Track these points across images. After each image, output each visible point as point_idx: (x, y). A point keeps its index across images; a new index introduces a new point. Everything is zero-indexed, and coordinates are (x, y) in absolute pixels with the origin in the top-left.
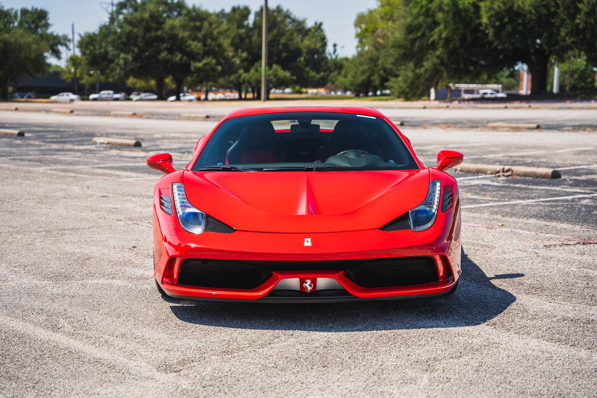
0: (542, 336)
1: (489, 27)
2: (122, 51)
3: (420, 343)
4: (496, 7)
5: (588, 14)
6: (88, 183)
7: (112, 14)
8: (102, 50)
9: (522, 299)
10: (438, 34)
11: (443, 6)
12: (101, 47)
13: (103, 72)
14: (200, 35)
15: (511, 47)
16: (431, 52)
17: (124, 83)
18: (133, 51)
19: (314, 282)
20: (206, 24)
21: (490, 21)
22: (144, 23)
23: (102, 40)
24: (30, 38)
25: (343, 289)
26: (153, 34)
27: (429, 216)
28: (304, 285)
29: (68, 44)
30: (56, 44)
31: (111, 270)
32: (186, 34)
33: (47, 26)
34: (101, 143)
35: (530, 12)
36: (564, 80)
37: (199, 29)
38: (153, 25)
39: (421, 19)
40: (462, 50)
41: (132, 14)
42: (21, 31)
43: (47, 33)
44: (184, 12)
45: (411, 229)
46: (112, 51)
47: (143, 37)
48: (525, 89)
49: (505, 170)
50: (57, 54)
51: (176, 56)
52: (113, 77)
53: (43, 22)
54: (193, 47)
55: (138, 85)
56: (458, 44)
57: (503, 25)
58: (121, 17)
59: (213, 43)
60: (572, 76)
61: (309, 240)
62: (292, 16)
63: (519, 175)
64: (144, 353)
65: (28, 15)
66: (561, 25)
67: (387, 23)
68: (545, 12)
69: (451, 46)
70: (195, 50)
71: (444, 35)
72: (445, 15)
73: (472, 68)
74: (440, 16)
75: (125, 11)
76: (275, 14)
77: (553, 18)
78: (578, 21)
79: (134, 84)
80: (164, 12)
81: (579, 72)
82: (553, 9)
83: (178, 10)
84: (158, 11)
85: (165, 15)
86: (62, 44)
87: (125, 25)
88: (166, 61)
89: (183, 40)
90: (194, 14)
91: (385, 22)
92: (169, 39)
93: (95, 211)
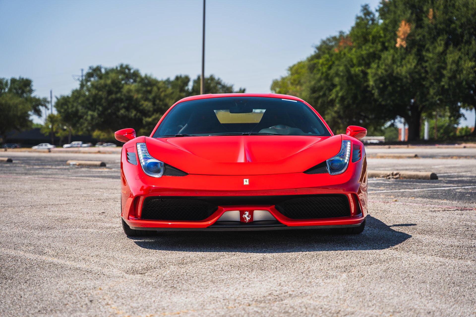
0: (435, 254)
1: (375, 88)
2: (89, 109)
3: (337, 258)
4: (379, 72)
5: (450, 79)
6: (65, 183)
7: (82, 81)
8: (74, 109)
9: (416, 236)
10: (335, 93)
11: (339, 73)
12: (73, 106)
13: (74, 126)
14: (150, 97)
15: (391, 103)
16: (330, 108)
17: (90, 136)
18: (98, 110)
19: (251, 214)
20: (155, 89)
21: (376, 84)
22: (107, 88)
23: (74, 102)
24: (17, 100)
25: (275, 220)
26: (113, 96)
27: (342, 164)
28: (243, 216)
29: (47, 105)
30: (38, 105)
31: (86, 224)
32: (140, 96)
33: (31, 91)
34: (74, 165)
35: (406, 77)
36: (432, 134)
37: (150, 92)
38: (114, 89)
39: (322, 82)
40: (355, 106)
41: (97, 81)
42: (10, 95)
43: (31, 97)
44: (138, 79)
45: (328, 173)
46: (82, 109)
47: (107, 99)
48: (403, 137)
49: (394, 174)
50: (38, 113)
51: (132, 113)
52: (82, 129)
53: (28, 88)
54: (144, 106)
55: (102, 137)
56: (351, 102)
57: (385, 87)
58: (89, 84)
59: (161, 103)
60: (438, 131)
61: (248, 180)
62: (222, 83)
63: (405, 177)
64: (115, 264)
65: (16, 83)
66: (430, 86)
67: (296, 88)
68: (417, 76)
69: (346, 103)
70: (146, 108)
71: (340, 95)
72: (341, 79)
73: (361, 121)
74: (337, 80)
75: (92, 79)
76: (209, 81)
77: (424, 81)
78: (443, 83)
79: (99, 136)
80: (123, 79)
81: (444, 127)
82: (423, 75)
83: (134, 78)
84: (118, 79)
85: (123, 82)
86: (42, 105)
87: (91, 90)
88: (124, 117)
89: (137, 100)
90: (146, 81)
91: (294, 86)
92: (126, 100)
93: (71, 196)
